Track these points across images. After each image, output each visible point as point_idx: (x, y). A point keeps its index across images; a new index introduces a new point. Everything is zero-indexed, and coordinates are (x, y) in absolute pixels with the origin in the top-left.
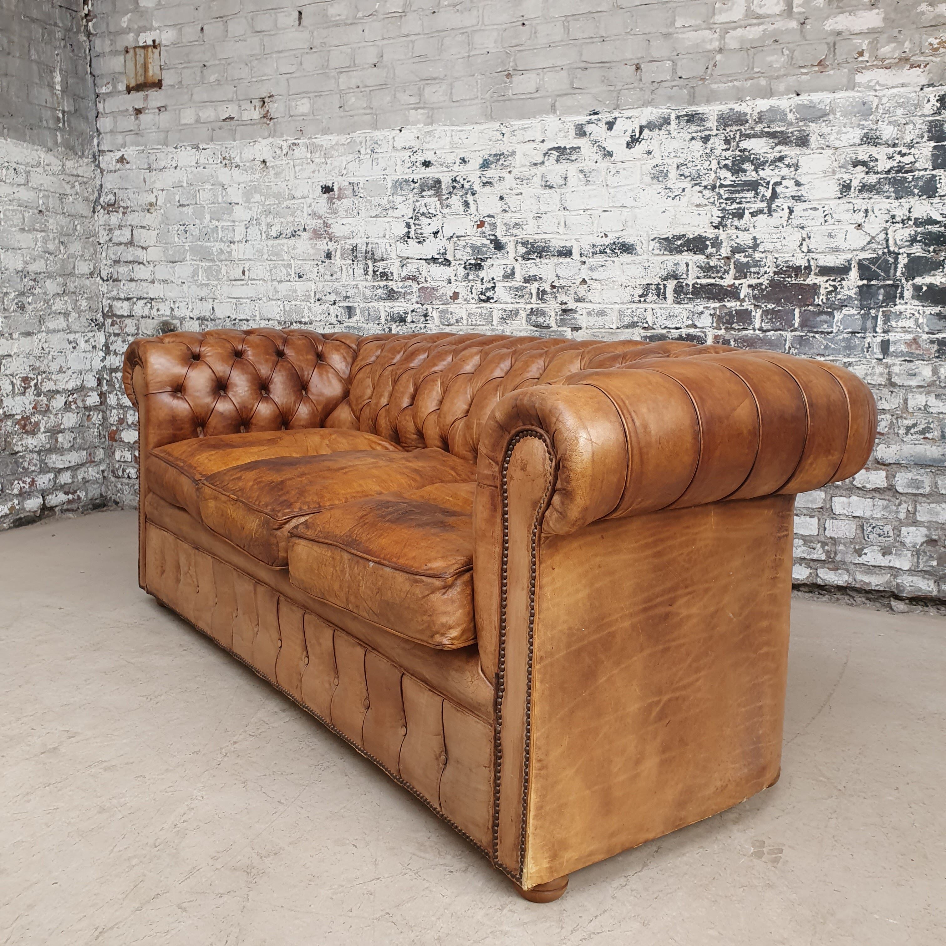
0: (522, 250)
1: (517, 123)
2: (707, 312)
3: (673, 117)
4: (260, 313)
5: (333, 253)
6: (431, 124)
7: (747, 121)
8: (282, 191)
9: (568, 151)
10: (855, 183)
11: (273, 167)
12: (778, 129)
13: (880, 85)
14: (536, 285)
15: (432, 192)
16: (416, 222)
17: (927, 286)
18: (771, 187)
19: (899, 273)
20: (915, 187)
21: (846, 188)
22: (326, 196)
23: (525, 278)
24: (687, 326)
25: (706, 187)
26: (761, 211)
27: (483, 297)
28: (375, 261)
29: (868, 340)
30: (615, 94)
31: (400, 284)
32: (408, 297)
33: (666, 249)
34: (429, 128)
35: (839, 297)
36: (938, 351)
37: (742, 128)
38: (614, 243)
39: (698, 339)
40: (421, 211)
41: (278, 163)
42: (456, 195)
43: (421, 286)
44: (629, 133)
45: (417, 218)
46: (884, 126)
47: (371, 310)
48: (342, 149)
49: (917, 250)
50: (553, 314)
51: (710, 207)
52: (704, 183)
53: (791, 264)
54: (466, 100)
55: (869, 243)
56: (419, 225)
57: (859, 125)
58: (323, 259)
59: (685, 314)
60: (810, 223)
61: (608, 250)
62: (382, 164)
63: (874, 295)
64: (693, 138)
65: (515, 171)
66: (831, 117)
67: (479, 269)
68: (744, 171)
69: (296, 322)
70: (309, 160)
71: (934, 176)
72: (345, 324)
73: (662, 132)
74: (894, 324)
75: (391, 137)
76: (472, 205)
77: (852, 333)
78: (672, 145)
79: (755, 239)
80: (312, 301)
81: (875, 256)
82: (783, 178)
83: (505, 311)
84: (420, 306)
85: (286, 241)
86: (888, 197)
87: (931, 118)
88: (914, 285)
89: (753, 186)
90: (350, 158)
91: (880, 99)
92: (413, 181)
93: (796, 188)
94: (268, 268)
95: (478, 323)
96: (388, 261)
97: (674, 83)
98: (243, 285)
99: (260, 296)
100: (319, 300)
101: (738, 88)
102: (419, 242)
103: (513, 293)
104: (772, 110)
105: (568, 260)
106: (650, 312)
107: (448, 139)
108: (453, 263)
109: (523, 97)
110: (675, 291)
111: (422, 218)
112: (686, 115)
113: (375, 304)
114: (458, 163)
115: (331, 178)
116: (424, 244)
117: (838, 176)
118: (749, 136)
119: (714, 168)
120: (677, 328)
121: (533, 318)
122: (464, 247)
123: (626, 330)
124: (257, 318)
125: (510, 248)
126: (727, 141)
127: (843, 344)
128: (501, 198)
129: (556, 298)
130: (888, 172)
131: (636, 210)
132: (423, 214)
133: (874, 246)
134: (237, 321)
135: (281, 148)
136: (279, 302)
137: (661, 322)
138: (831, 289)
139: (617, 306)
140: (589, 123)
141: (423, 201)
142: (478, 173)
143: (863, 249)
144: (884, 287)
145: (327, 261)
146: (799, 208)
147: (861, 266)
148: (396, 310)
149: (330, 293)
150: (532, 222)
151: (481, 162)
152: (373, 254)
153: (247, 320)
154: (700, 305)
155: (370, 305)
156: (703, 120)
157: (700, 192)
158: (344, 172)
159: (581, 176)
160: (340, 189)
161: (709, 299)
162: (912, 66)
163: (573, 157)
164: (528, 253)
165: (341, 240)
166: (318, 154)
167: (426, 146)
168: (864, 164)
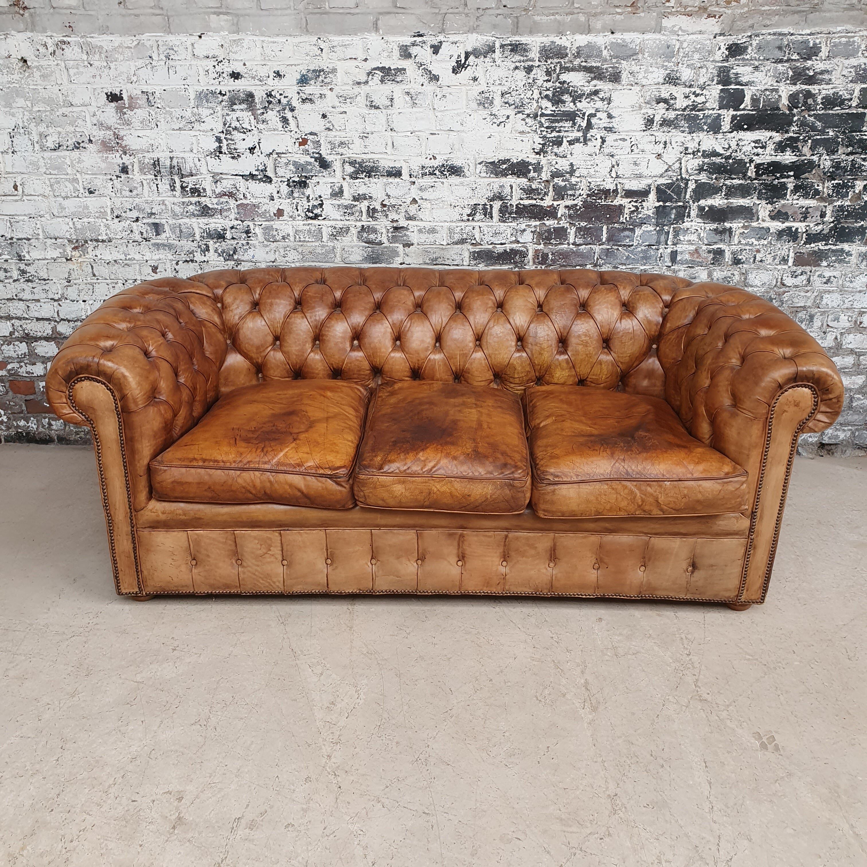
0: (350, 169)
1: (336, 39)
2: (529, 230)
3: (497, 45)
4: (44, 232)
5: (130, 167)
6: (237, 32)
7: (567, 55)
8: (54, 97)
9: (393, 72)
10: (657, 118)
11: (37, 67)
12: (594, 64)
13: (683, 31)
14: (366, 203)
15: (244, 106)
16: (228, 136)
17: (709, 207)
18: (586, 118)
19: (688, 196)
20: (705, 123)
21: (650, 122)
22: (113, 104)
23: (354, 197)
24: (511, 242)
25: (528, 115)
26: (577, 140)
27: (310, 215)
28: (183, 176)
29: (661, 251)
30: (440, 17)
31: (215, 201)
32: (225, 214)
33: (492, 173)
34: (236, 37)
35: (640, 216)
36: (713, 259)
37: (562, 61)
38: (443, 165)
39: (521, 253)
40: (233, 125)
41: (43, 62)
42: (272, 110)
43: (239, 202)
44: (455, 58)
45: (228, 133)
46: (684, 69)
47: (183, 227)
48: (128, 53)
49: (703, 178)
50: (384, 231)
51: (532, 134)
52: (527, 112)
53: (602, 187)
54: (277, 9)
55: (666, 171)
56: (231, 140)
57: (663, 66)
58: (118, 173)
59: (509, 231)
60: (619, 152)
61: (437, 172)
62: (182, 73)
63: (668, 214)
64: (516, 68)
65: (337, 89)
66: (640, 56)
67: (305, 187)
68: (564, 102)
69: (91, 240)
70: (86, 63)
71: (719, 115)
72: (153, 241)
73: (487, 60)
74: (682, 238)
75: (189, 44)
76: (291, 121)
77: (649, 245)
78: (497, 73)
79: (572, 165)
80: (109, 218)
81: (670, 181)
82: (597, 110)
83: (335, 228)
84: (240, 222)
85: (67, 153)
86: (683, 132)
87: (720, 64)
88: (699, 206)
89: (571, 116)
90: (140, 63)
91: (682, 43)
92: (220, 93)
93: (608, 120)
94: (48, 182)
95: (307, 239)
96: (198, 177)
97: (499, 12)
98: (16, 201)
99: (42, 213)
100: (117, 217)
101: (559, 22)
102: (233, 158)
103: (342, 211)
104: (589, 45)
105: (397, 180)
106: (477, 229)
107: (259, 50)
108: (274, 179)
109: (341, 11)
110: (500, 211)
111: (235, 133)
112: (511, 45)
113: (187, 220)
114: (271, 77)
115: (117, 84)
116: (239, 159)
117: (643, 111)
118: (568, 70)
119: (536, 98)
120: (502, 244)
121: (365, 235)
122: (287, 164)
123: (456, 246)
124: (41, 237)
125: (337, 166)
126: (548, 73)
127: (641, 255)
128: (324, 116)
129: (387, 216)
130: (684, 110)
131: (463, 134)
132: (236, 129)
133: (670, 173)
134: (15, 240)
135: (45, 45)
136: (67, 219)
137: (488, 238)
138: (633, 209)
139: (446, 224)
140: (414, 44)
141: (234, 115)
142: (296, 88)
143: (661, 176)
144: (675, 207)
145: (123, 176)
146: (610, 138)
147: (659, 189)
148: (212, 226)
149: (131, 210)
150: (358, 142)
151: (299, 78)
152: (180, 169)
153: (28, 239)
154: (523, 223)
155: (180, 221)
156: (525, 50)
157: (523, 120)
158: (134, 79)
159: (408, 98)
160: (131, 98)
161: (531, 218)
162: (709, 16)
163: (399, 79)
164: (357, 172)
165: (138, 153)
166: (97, 56)
167: (232, 56)
168: (665, 101)
